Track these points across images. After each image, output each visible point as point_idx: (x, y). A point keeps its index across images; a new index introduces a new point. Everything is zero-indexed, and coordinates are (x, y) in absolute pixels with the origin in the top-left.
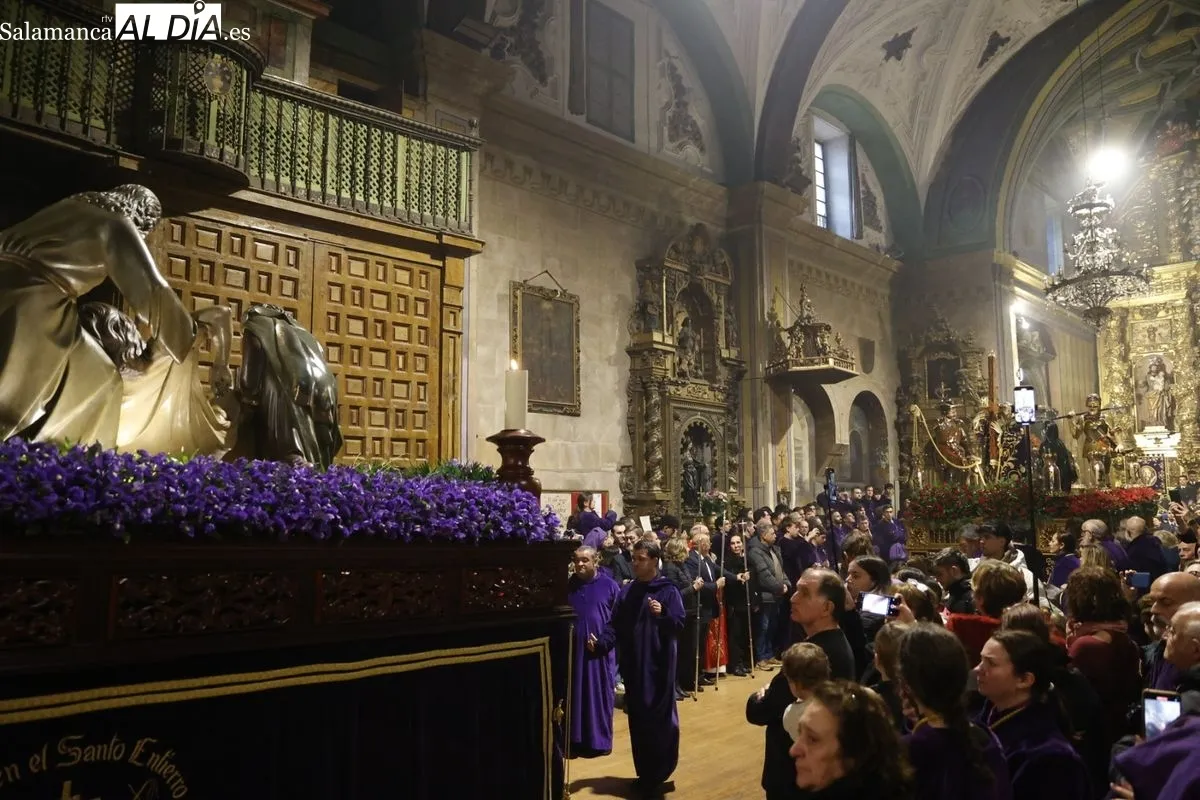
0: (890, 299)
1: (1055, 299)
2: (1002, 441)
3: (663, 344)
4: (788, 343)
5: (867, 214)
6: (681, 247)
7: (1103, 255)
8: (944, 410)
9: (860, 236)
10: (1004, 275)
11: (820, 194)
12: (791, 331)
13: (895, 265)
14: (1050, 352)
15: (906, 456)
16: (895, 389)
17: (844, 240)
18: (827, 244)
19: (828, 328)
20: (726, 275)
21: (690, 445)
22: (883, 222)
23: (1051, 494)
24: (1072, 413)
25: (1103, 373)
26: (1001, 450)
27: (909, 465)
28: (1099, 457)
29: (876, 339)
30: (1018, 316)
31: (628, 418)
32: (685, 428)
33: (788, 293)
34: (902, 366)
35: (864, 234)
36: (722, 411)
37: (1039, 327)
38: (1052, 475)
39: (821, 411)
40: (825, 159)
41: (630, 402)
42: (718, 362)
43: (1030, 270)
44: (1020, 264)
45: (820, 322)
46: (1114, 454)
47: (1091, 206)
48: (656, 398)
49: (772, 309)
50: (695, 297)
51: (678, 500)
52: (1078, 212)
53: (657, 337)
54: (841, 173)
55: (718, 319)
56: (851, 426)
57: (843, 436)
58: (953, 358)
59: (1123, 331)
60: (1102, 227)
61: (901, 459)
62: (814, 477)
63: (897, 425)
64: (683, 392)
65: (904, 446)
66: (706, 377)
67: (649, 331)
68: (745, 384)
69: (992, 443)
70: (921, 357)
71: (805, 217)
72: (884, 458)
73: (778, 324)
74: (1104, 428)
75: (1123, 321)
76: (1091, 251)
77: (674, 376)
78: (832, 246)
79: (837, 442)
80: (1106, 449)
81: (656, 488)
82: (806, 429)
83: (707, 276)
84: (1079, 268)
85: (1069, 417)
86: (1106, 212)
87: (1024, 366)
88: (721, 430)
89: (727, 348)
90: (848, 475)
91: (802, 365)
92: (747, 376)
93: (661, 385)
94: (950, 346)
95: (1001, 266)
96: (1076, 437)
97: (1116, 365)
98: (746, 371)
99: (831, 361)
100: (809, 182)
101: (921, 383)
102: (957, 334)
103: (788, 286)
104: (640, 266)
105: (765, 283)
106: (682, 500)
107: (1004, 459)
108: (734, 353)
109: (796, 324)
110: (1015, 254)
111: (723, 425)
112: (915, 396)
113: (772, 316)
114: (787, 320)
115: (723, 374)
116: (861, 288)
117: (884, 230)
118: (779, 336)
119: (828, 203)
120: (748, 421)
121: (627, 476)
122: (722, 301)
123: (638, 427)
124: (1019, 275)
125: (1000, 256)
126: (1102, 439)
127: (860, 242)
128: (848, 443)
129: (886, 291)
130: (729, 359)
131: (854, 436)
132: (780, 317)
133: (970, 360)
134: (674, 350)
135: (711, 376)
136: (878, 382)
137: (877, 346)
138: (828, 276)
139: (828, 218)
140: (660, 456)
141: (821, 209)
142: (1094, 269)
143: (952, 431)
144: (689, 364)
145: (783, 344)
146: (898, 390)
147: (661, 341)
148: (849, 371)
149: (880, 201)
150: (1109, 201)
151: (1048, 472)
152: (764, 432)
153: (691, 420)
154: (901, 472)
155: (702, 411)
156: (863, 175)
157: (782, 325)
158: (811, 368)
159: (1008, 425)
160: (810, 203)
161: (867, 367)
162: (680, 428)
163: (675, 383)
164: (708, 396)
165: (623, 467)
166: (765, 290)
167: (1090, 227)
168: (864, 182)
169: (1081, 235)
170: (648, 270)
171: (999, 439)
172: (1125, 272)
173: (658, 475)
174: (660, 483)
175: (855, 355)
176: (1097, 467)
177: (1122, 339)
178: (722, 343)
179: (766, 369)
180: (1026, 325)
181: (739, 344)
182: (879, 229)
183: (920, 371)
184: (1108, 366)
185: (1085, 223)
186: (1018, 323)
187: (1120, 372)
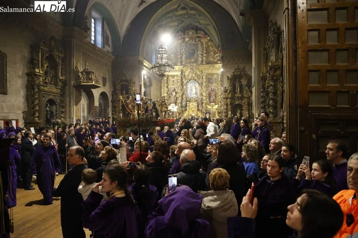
0: (112, 66)
1: (153, 71)
2: (142, 106)
3: (39, 73)
4: (81, 76)
5: (106, 41)
6: (46, 43)
7: (164, 61)
8: (128, 98)
9: (104, 47)
10: (141, 63)
11: (93, 34)
12: (82, 73)
13: (113, 57)
14: (151, 85)
15: (114, 110)
16: (112, 91)
17: (99, 48)
18: (94, 49)
19: (93, 73)
20: (62, 53)
21: (49, 105)
22: (111, 45)
23: (154, 120)
24: (158, 100)
25: (163, 91)
26: (142, 109)
27: (115, 112)
28: (164, 111)
29: (107, 77)
30: (144, 74)
31: (26, 96)
32: (47, 100)
33: (81, 62)
34: (114, 85)
35: (105, 48)
36: (59, 95)
37: (148, 77)
38: (154, 115)
39: (90, 97)
40: (95, 24)
41: (27, 91)
42: (58, 80)
43: (147, 63)
44: (145, 61)
45: (91, 71)
46: (167, 111)
47: (162, 48)
48: (36, 90)
49: (76, 66)
50: (51, 59)
51: (44, 123)
52: (159, 49)
53: (37, 70)
54: (99, 29)
55: (59, 67)
56: (99, 101)
57: (97, 104)
58: (127, 84)
59: (167, 81)
60: (165, 54)
61: (113, 111)
62: (88, 115)
63: (112, 101)
64: (46, 89)
65: (114, 107)
66: (54, 85)
67: (34, 68)
68: (67, 87)
69: (140, 107)
70: (119, 83)
71: (88, 39)
72: (108, 110)
73: (78, 70)
74: (166, 104)
75: (168, 78)
76: (162, 60)
77: (43, 83)
78: (96, 49)
79: (95, 105)
80: (166, 109)
81: (36, 118)
82: (86, 102)
83: (56, 53)
84: (159, 63)
85: (158, 101)
86: (165, 50)
87: (145, 87)
88: (59, 101)
89: (62, 76)
90: (98, 115)
91: (85, 83)
92: (68, 85)
93: (38, 86)
94: (127, 81)
95: (141, 61)
96: (159, 106)
97: (166, 89)
98: (67, 83)
99: (94, 82)
100: (90, 29)
101: (119, 90)
102: (129, 78)
103: (82, 60)
104: (31, 46)
105: (74, 57)
106: (45, 122)
107: (143, 111)
108: (64, 78)
109: (84, 71)
110: (144, 58)
111: (60, 99)
112: (117, 94)
113: (76, 68)
114: (81, 69)
115: (60, 84)
116: (103, 62)
117: (111, 47)
118: (78, 74)
119: (95, 37)
120: (68, 99)
121: (26, 115)
122: (60, 61)
123: (30, 99)
124: (145, 64)
125: (141, 58)
126: (165, 107)
127: (104, 49)
128: (98, 106)
129: (110, 64)
130: (62, 79)
131: (100, 104)
132: (79, 68)
133: (131, 85)
134: (43, 75)
135: (56, 85)
136: (107, 89)
137: (107, 79)
138: (94, 58)
139: (95, 41)
140: (38, 108)
141: (93, 38)
142: (162, 64)
143: (130, 103)
144: (48, 80)
145: (79, 76)
146: (113, 92)
147: (39, 72)
148: (99, 85)
149: (110, 39)
150: (166, 48)
151: (153, 115)
152: (73, 102)
153: (49, 98)
154: (113, 114)
155: (53, 95)
156: (106, 30)
157: (79, 71)
158: (87, 84)
159: (144, 102)
160: (90, 35)
161: (104, 85)
162: (45, 100)
163: (43, 86)
164: (55, 90)
165: (24, 112)
166: (74, 59)
167: (162, 54)
168: (106, 32)
169: (160, 55)
170: (34, 48)
171: (141, 106)
172: (168, 66)
173: (37, 114)
174: (38, 117)
175: (101, 81)
176: (164, 114)
177: (167, 83)
178: (60, 74)
179: (74, 83)
180: (146, 77)
181: (65, 75)
182: (109, 47)
183: (118, 87)
184: (164, 89)
185: (161, 52)
186: (144, 77)
187: (166, 91)
